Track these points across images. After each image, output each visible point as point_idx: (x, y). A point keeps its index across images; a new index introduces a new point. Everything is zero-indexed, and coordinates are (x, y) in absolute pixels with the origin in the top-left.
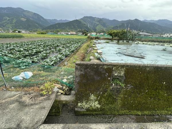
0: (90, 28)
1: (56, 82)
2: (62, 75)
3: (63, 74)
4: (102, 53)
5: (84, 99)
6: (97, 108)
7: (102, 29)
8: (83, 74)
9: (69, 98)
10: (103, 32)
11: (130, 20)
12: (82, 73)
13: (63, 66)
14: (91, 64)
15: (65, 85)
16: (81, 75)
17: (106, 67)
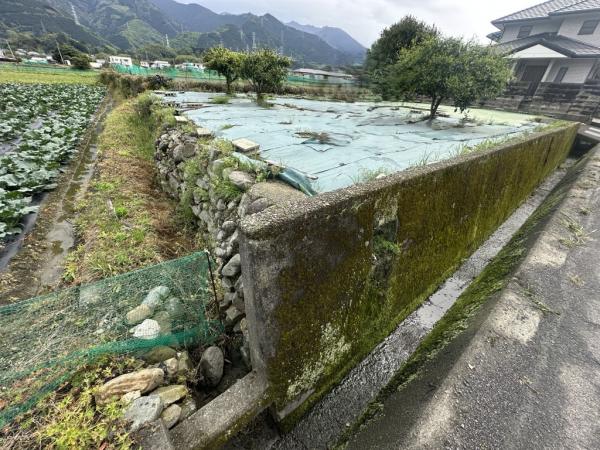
0: (86, 29)
1: (108, 370)
2: (100, 304)
3: (95, 298)
4: (258, 148)
5: (305, 356)
6: (345, 354)
7: (153, 39)
8: (291, 265)
9: (239, 400)
10: (164, 56)
11: (249, 14)
12: (285, 263)
13: (50, 253)
14: (314, 212)
15: (166, 350)
16: (282, 273)
17: (356, 207)
